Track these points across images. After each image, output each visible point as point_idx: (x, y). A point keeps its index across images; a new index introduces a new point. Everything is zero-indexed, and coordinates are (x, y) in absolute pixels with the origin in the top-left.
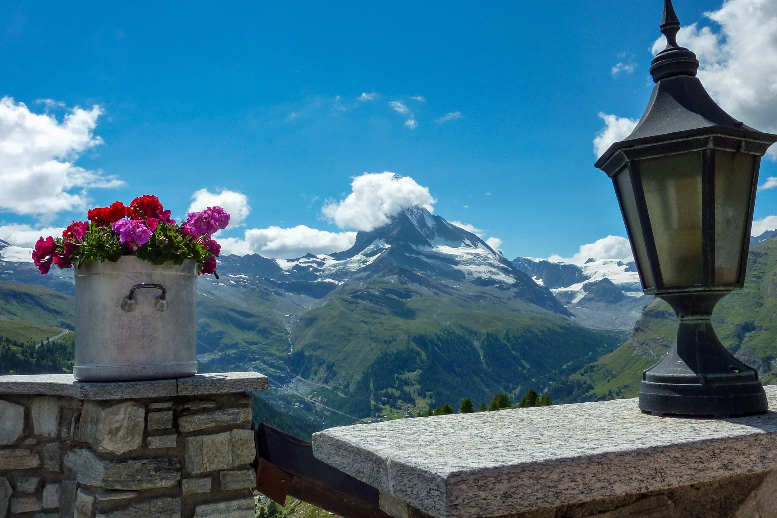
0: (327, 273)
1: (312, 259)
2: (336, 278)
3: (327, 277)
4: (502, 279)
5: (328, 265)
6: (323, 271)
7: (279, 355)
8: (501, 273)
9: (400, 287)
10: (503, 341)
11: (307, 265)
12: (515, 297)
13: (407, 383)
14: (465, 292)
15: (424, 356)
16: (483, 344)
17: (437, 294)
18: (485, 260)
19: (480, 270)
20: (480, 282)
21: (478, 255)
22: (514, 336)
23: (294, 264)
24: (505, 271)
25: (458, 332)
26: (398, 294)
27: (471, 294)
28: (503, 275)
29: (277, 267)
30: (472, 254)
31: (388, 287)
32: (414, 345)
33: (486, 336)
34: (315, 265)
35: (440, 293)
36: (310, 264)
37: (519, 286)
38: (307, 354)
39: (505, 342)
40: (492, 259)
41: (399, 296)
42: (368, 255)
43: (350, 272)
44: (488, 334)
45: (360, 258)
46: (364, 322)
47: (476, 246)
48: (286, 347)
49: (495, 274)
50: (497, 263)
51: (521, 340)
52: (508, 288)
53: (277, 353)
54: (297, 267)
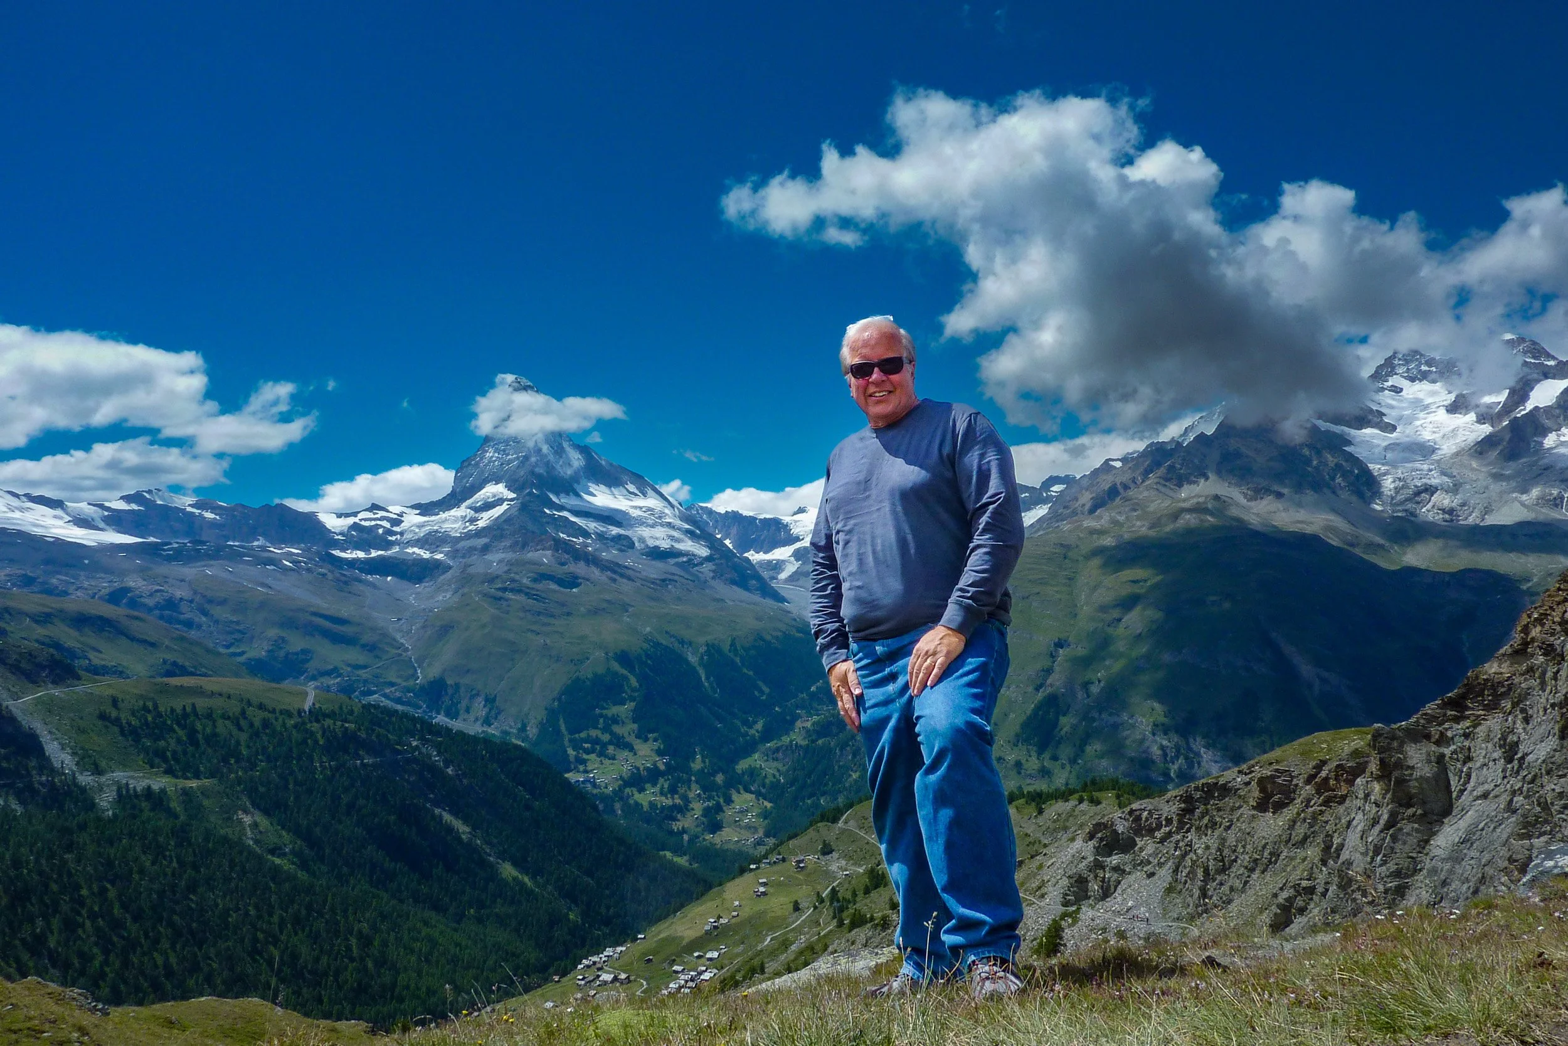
0: (408, 536)
1: (381, 514)
2: (427, 547)
3: (410, 543)
4: (689, 549)
5: (410, 525)
6: (402, 534)
7: (404, 684)
8: (686, 539)
9: (560, 571)
10: (729, 654)
11: (373, 523)
12: (713, 578)
13: (615, 720)
14: (644, 574)
15: (634, 682)
16: (702, 658)
17: (614, 580)
18: (660, 518)
19: (658, 536)
20: (656, 554)
21: (649, 509)
22: (743, 648)
23: (351, 521)
24: (690, 534)
25: (664, 642)
26: (561, 582)
27: (655, 576)
28: (690, 543)
29: (320, 527)
30: (641, 508)
31: (542, 569)
32: (616, 666)
33: (705, 648)
34: (387, 525)
35: (617, 577)
36: (379, 522)
37: (714, 560)
38: (449, 682)
39: (731, 655)
40: (670, 517)
41: (559, 585)
42: (477, 510)
43: (449, 536)
44: (707, 645)
45: (464, 514)
46: (532, 631)
47: (645, 495)
48: (411, 672)
49: (678, 541)
50: (678, 523)
51: (753, 652)
52: (701, 564)
53: (399, 681)
54: (355, 526)
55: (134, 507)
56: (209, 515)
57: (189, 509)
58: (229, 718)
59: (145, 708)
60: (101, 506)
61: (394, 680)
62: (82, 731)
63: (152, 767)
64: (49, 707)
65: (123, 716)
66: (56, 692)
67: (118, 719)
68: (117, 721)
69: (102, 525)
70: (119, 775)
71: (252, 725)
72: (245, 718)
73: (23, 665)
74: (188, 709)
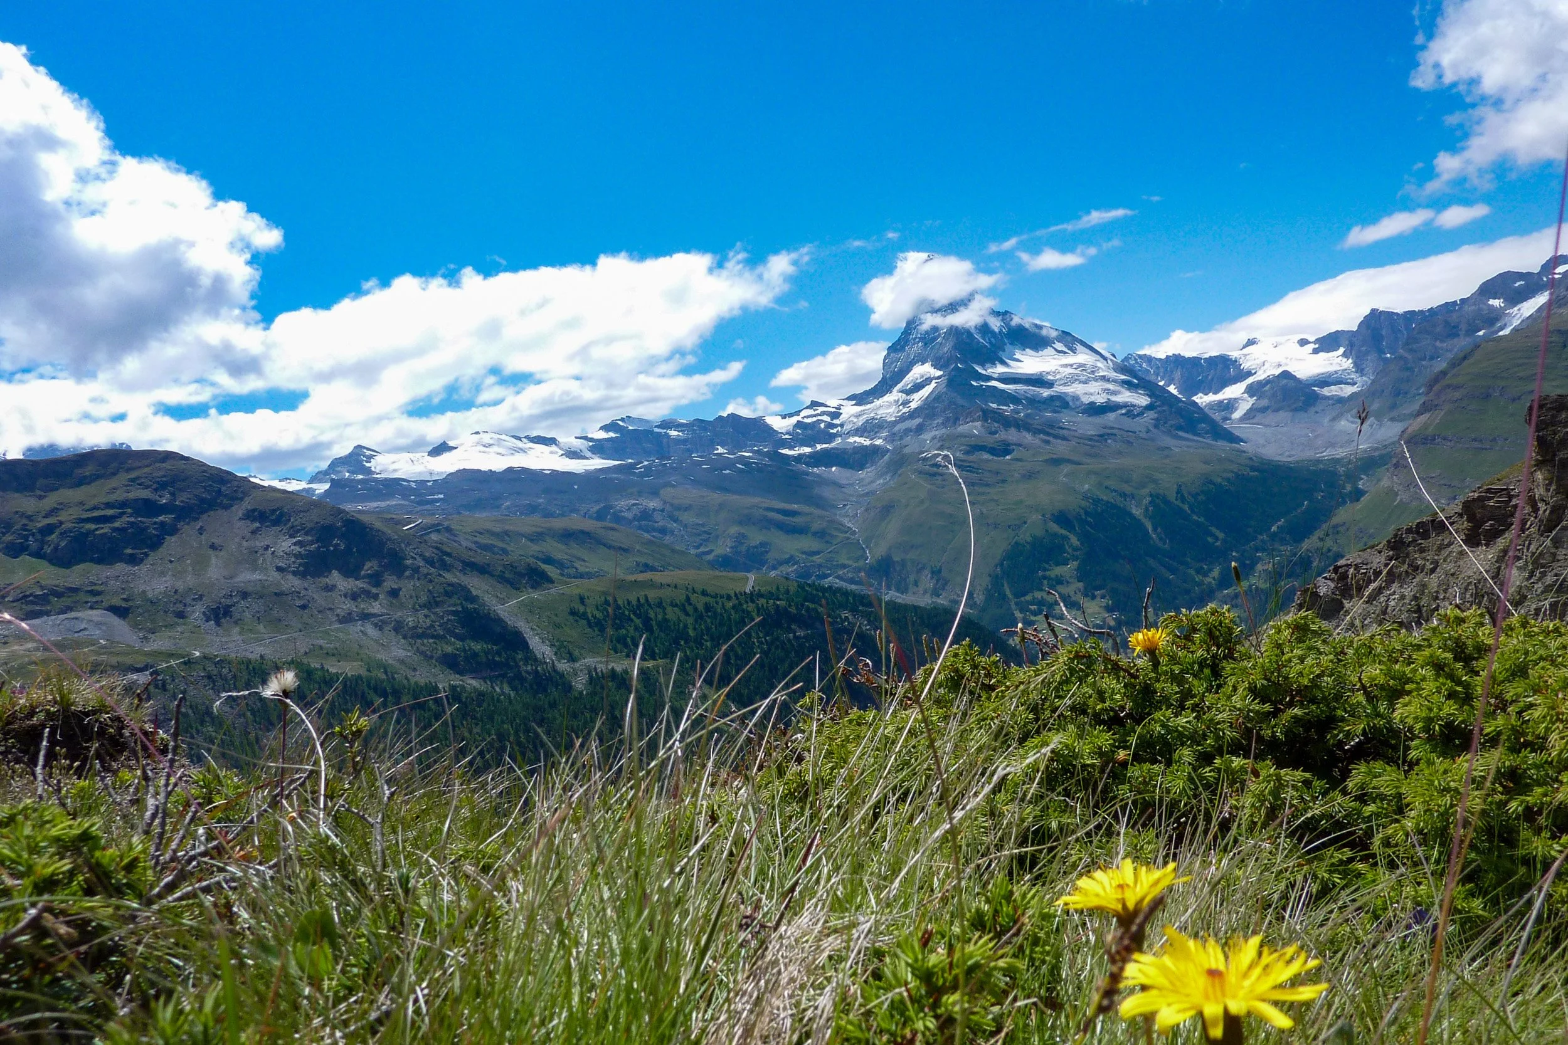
0: (847, 427)
1: (821, 409)
2: (866, 434)
3: (850, 434)
4: (1127, 400)
5: (848, 416)
6: (842, 425)
7: (855, 565)
8: (1123, 390)
9: (991, 441)
10: (1176, 502)
11: (814, 419)
12: (1156, 426)
13: (1059, 581)
14: (1081, 431)
15: (1074, 540)
16: (1147, 510)
17: (1047, 442)
18: (1093, 372)
19: (1092, 391)
20: (1094, 410)
21: (1081, 365)
22: (1190, 493)
23: (794, 420)
24: (1128, 384)
25: (1105, 498)
26: (992, 451)
27: (1092, 432)
28: (1128, 393)
29: (769, 429)
30: (1071, 365)
31: (973, 442)
32: (1055, 527)
33: (1149, 499)
34: (827, 419)
35: (1051, 439)
36: (820, 418)
37: (1155, 407)
38: (896, 559)
39: (1179, 503)
40: (1104, 370)
41: (993, 455)
42: (908, 392)
43: (886, 421)
44: (1151, 496)
45: (897, 398)
47: (1074, 351)
48: (860, 553)
49: (1115, 393)
50: (1113, 375)
51: (1202, 497)
52: (1141, 414)
53: (850, 562)
54: (799, 424)
55: (612, 435)
56: (673, 433)
57: (657, 430)
58: (676, 605)
59: (607, 602)
60: (586, 438)
61: (846, 562)
62: (558, 626)
63: (616, 652)
64: (530, 608)
65: (589, 611)
66: (535, 595)
67: (584, 614)
68: (584, 616)
69: (589, 454)
70: (589, 661)
71: (696, 609)
72: (690, 604)
73: (507, 575)
74: (642, 601)
